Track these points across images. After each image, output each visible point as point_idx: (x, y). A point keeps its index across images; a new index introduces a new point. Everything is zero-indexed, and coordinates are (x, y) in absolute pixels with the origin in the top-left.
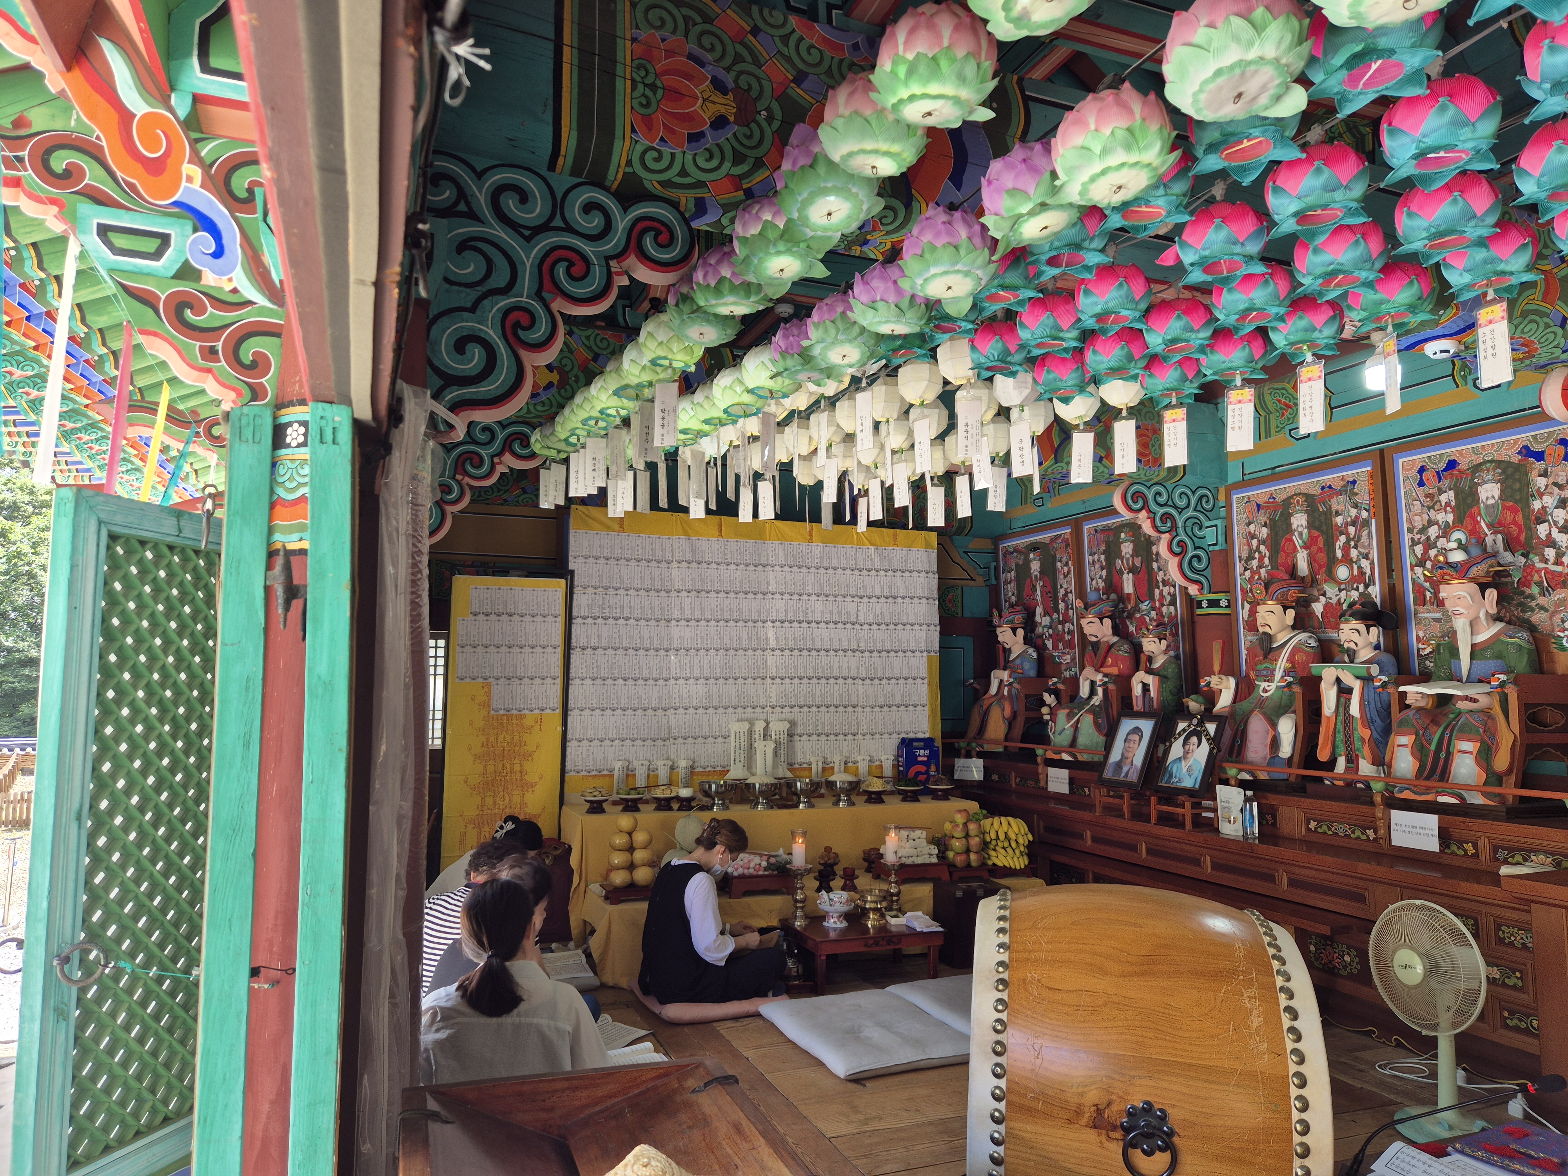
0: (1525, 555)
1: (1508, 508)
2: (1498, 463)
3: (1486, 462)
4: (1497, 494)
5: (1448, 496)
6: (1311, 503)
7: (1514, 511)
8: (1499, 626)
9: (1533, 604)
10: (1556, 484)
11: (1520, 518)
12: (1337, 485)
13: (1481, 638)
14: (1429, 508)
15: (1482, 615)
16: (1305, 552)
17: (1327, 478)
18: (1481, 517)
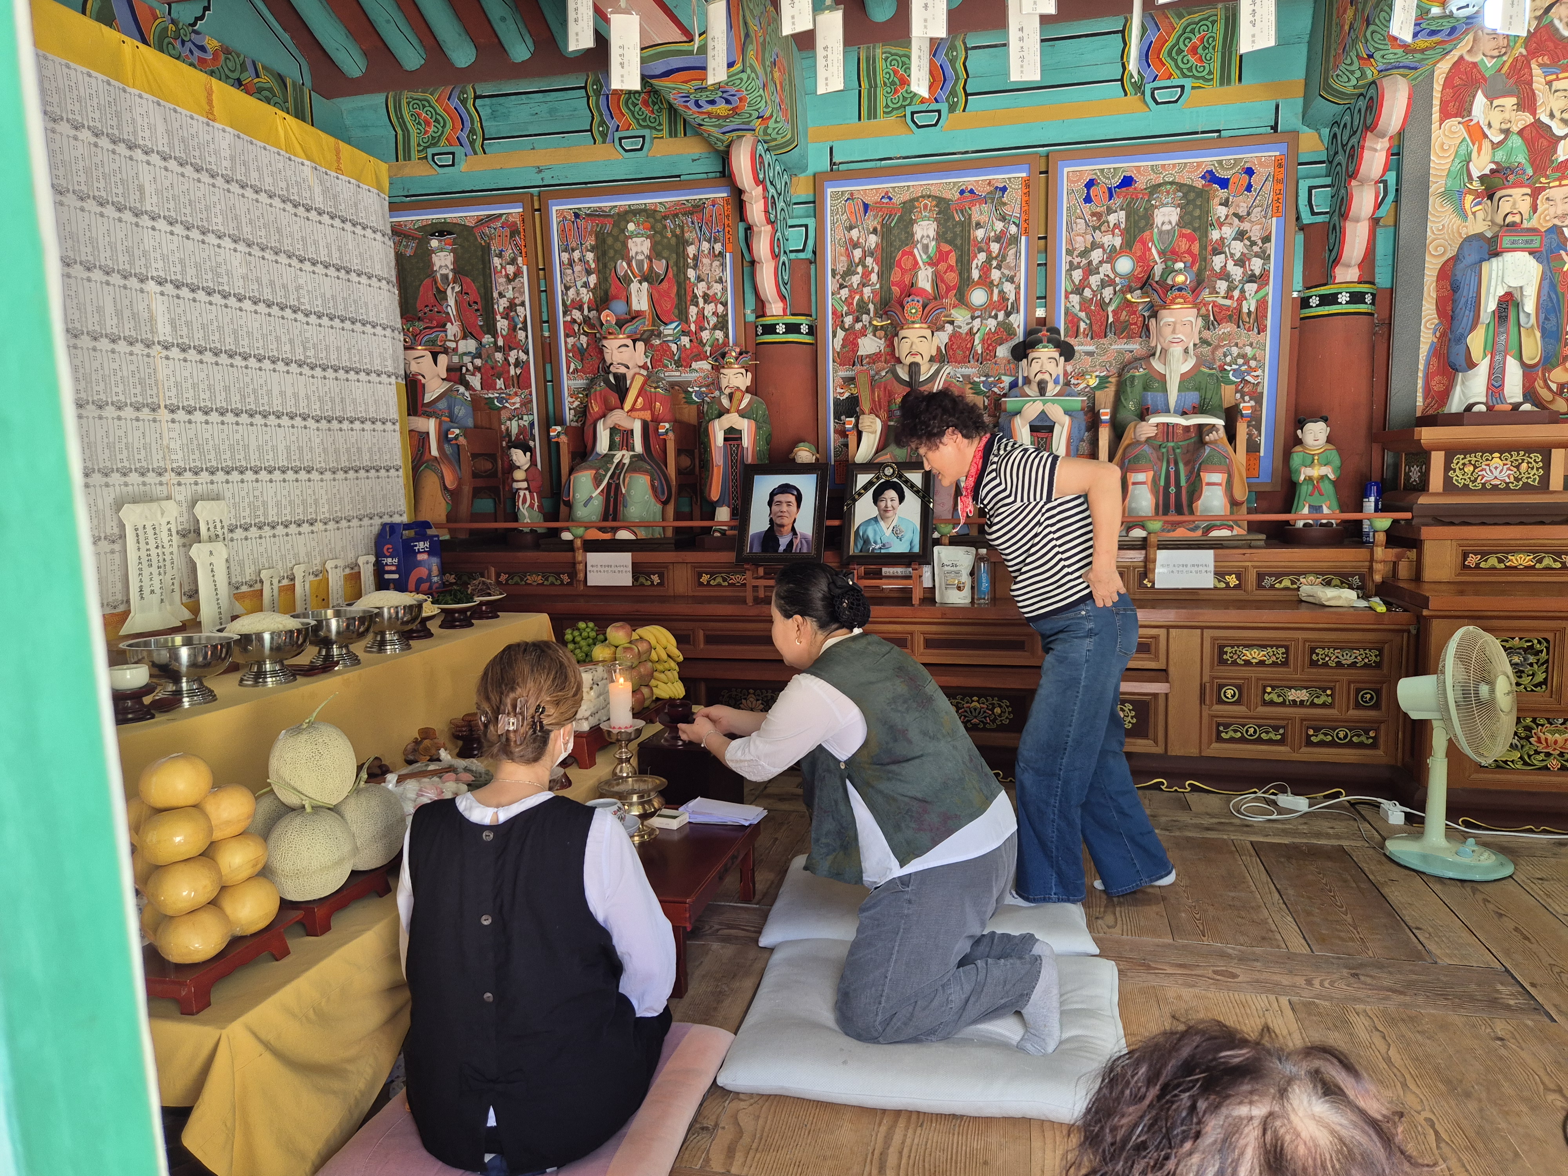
1: (1184, 236)
2: (1180, 186)
3: (1166, 183)
4: (1175, 219)
5: (1118, 217)
6: (943, 209)
7: (1191, 239)
10: (1236, 215)
11: (1196, 248)
12: (982, 191)
14: (1095, 229)
15: (1192, 344)
16: (930, 270)
17: (969, 180)
18: (1153, 241)
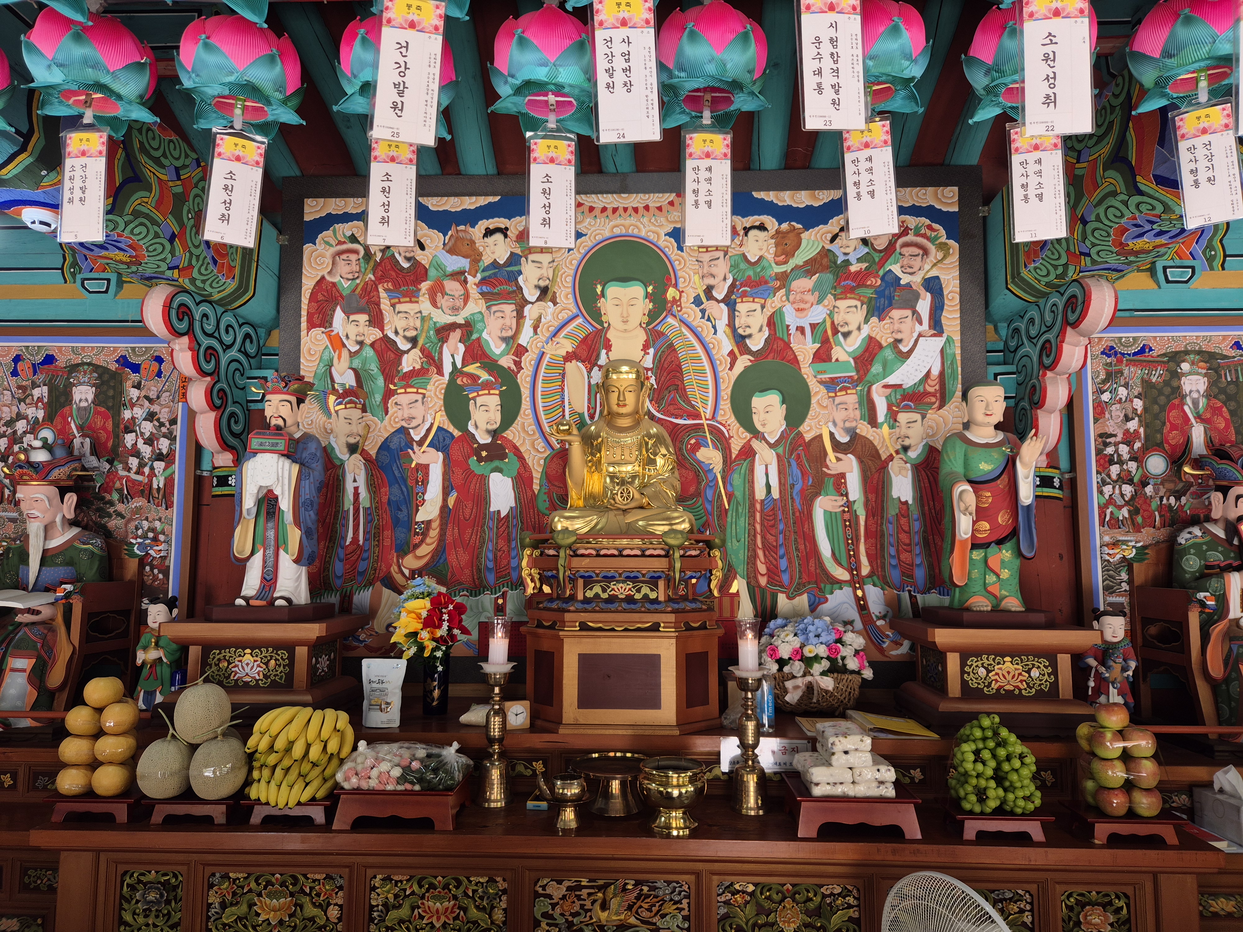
0: (110, 462)
1: (99, 413)
2: (96, 368)
3: (83, 364)
4: (90, 397)
5: (41, 392)
7: (105, 417)
8: (75, 531)
9: (111, 510)
10: (147, 398)
11: (110, 425)
13: (53, 543)
14: (20, 400)
15: (58, 519)
18: (72, 418)
